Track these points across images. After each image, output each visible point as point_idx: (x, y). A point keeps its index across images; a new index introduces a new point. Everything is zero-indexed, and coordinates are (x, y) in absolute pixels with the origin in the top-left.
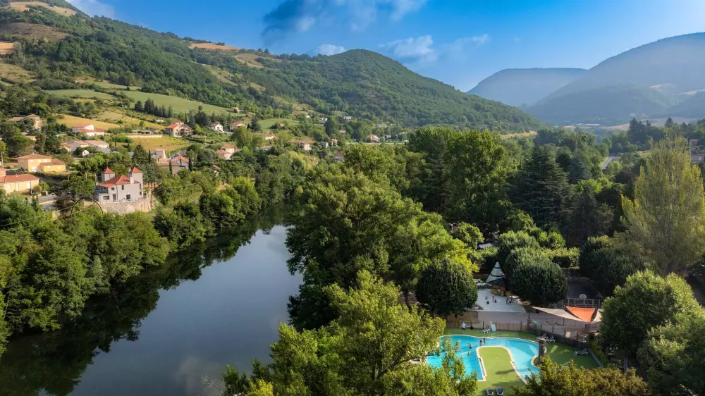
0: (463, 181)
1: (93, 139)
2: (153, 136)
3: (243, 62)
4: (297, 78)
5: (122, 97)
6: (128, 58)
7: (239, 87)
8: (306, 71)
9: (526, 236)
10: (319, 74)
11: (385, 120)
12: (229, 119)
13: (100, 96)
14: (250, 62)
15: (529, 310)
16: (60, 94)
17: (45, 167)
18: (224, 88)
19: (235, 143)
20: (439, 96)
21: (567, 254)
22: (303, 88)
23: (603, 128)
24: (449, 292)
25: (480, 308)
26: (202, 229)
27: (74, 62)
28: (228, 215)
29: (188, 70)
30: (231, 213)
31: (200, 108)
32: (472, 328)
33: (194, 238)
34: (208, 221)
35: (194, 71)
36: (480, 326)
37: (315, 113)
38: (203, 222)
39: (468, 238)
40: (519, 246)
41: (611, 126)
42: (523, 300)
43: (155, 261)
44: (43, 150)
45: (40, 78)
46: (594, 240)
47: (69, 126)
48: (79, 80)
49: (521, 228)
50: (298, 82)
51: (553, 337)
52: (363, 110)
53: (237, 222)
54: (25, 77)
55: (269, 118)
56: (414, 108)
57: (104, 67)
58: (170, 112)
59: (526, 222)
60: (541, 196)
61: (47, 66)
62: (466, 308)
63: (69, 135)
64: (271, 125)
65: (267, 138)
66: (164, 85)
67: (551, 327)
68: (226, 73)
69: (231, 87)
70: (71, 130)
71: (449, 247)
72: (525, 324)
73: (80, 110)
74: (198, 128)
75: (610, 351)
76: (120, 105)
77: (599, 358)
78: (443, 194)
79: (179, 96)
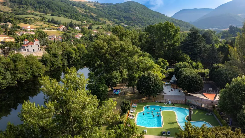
0: (162, 42)
1: (30, 31)
2: (53, 31)
3: (89, 6)
4: (108, 12)
5: (44, 17)
6: (46, 4)
7: (87, 14)
8: (112, 9)
9: (187, 64)
10: (116, 10)
11: (139, 27)
12: (81, 25)
13: (35, 17)
14: (91, 6)
15: (186, 94)
16: (21, 16)
17: (6, 40)
18: (82, 15)
19: (82, 33)
20: (159, 18)
21: (204, 71)
22: (110, 15)
23: (219, 30)
24: (150, 86)
25: (165, 94)
26: (61, 62)
27: (27, 5)
28: (73, 57)
29: (68, 8)
30: (74, 57)
31: (72, 21)
32: (160, 102)
33: (57, 66)
34: (64, 59)
35: (71, 9)
36: (164, 101)
37: (114, 24)
38: (62, 60)
39: (162, 64)
40: (183, 67)
41: (222, 29)
42: (184, 90)
43: (39, 74)
44: (8, 34)
45: (15, 10)
46: (216, 65)
47: (21, 27)
48: (29, 12)
49: (185, 61)
50: (108, 13)
51: (196, 107)
52: (132, 23)
53: (77, 60)
54: (9, 10)
55: (97, 25)
56: (150, 22)
57: (38, 7)
58: (60, 23)
59: (187, 58)
60: (194, 48)
61: (18, 6)
62: (158, 94)
63: (21, 30)
64: (96, 28)
65: (95, 32)
66: (59, 13)
67: (196, 102)
68: (83, 9)
69: (84, 14)
70: (22, 28)
71: (152, 67)
72: (184, 101)
73: (27, 22)
74: (70, 28)
75: (222, 114)
76: (42, 20)
77: (217, 117)
78: (155, 48)
79: (65, 17)
